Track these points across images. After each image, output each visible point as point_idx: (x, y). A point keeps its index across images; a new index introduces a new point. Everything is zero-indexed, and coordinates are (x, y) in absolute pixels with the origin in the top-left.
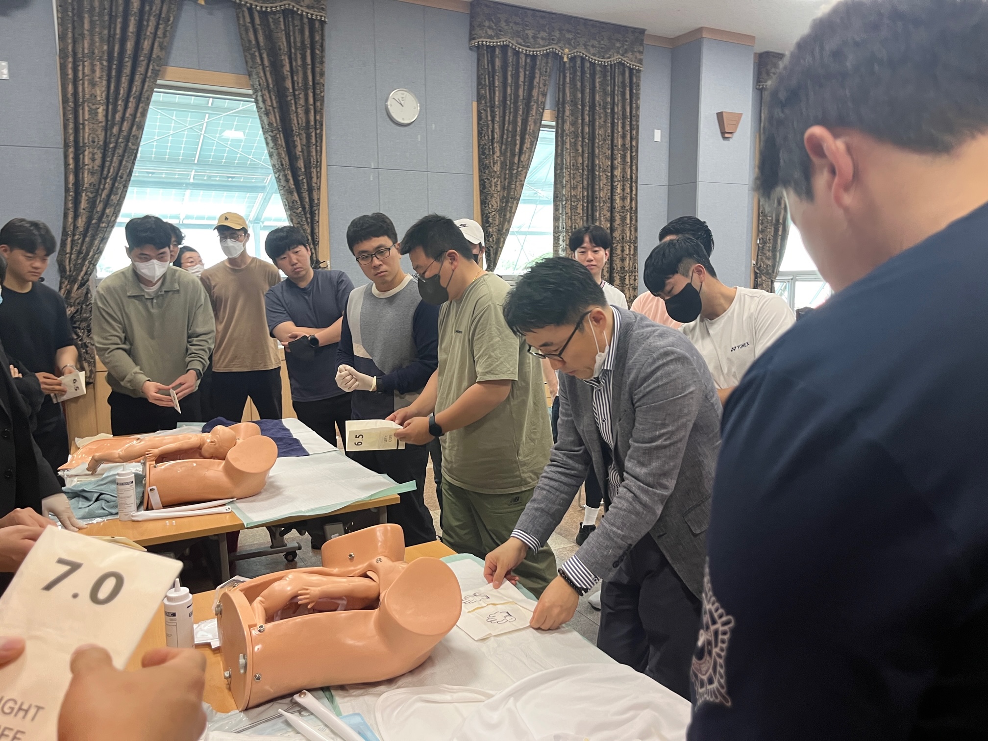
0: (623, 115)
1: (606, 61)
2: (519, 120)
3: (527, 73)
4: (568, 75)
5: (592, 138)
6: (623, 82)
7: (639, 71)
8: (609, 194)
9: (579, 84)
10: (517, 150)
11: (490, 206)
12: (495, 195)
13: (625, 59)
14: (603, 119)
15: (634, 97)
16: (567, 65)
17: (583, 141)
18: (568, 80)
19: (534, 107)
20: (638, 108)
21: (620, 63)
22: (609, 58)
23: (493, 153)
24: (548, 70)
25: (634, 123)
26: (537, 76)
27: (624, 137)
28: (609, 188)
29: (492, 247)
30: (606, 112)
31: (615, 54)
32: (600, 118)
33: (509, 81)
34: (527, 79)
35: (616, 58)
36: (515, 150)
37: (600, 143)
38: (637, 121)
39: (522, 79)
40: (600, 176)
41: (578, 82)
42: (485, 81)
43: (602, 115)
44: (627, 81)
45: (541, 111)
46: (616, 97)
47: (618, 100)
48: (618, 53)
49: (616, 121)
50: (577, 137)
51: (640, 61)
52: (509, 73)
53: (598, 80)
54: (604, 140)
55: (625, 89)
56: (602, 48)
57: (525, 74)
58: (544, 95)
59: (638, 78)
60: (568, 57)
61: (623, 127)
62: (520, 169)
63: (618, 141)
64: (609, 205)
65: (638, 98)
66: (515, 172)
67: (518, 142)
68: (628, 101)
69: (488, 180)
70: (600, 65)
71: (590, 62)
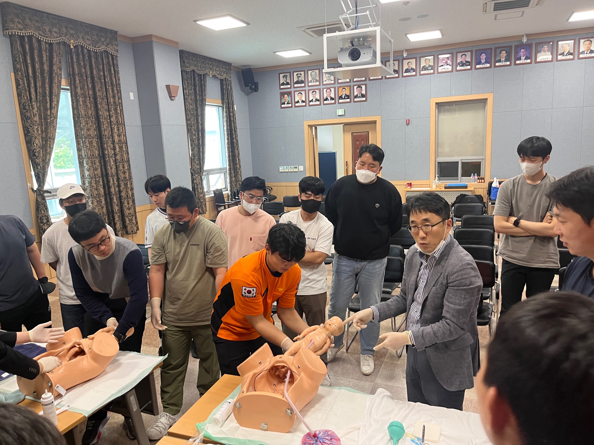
0: (111, 83)
1: (97, 50)
2: (47, 86)
3: (48, 54)
4: (74, 56)
5: (95, 98)
6: (108, 63)
7: (116, 57)
8: (111, 133)
9: (82, 64)
10: (48, 106)
11: (35, 145)
12: (38, 137)
13: (108, 49)
14: (99, 86)
15: (116, 72)
16: (73, 51)
17: (90, 100)
18: (75, 60)
19: (56, 77)
20: (119, 79)
21: (105, 51)
22: (99, 47)
23: (33, 109)
24: (61, 53)
25: (118, 89)
26: (55, 56)
27: (114, 97)
28: (110, 129)
29: (41, 172)
30: (101, 81)
31: (102, 46)
32: (98, 85)
33: (37, 60)
34: (48, 59)
35: (103, 48)
36: (47, 107)
37: (100, 101)
38: (120, 87)
39: (45, 58)
40: (103, 122)
41: (81, 62)
42: (19, 59)
43: (99, 83)
44: (111, 63)
45: (60, 79)
46: (106, 72)
47: (107, 74)
48: (104, 44)
49: (108, 87)
50: (85, 97)
51: (117, 51)
52: (36, 54)
53: (93, 61)
54: (103, 99)
55: (111, 68)
56: (93, 41)
57: (46, 55)
58: (61, 70)
59: (117, 60)
60: (73, 45)
61: (113, 91)
62: (52, 119)
63: (110, 100)
64: (111, 140)
65: (118, 73)
66: (49, 121)
67: (48, 101)
68: (114, 75)
69: (31, 127)
70: (94, 52)
71: (88, 50)
